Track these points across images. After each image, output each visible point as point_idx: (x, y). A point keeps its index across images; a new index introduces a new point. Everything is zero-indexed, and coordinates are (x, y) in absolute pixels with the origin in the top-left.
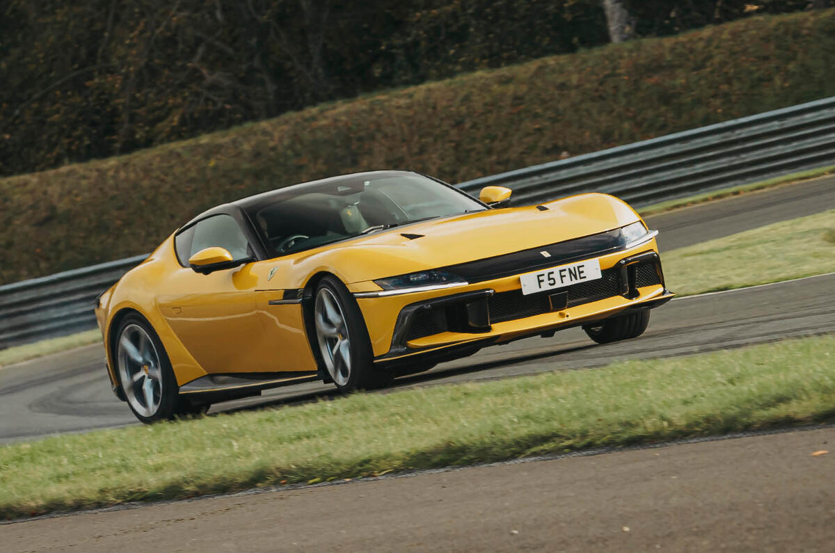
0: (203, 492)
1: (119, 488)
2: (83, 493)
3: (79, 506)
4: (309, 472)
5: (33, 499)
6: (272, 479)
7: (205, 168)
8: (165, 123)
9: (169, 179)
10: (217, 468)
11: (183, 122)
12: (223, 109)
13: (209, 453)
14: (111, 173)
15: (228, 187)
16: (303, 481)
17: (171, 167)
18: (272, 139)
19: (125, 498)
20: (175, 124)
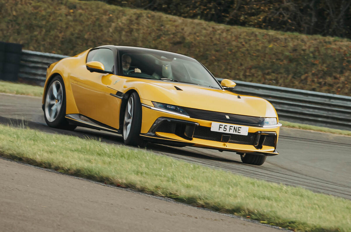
0: (206, 206)
1: (166, 189)
2: (147, 184)
3: (142, 190)
4: (262, 217)
5: (121, 178)
6: (243, 213)
7: (266, 47)
8: (255, 17)
9: (247, 46)
10: (218, 197)
11: (264, 21)
12: (287, 21)
13: (216, 188)
14: (219, 32)
15: (274, 60)
16: (258, 220)
17: (250, 40)
18: (305, 45)
19: (167, 195)
20: (260, 20)
